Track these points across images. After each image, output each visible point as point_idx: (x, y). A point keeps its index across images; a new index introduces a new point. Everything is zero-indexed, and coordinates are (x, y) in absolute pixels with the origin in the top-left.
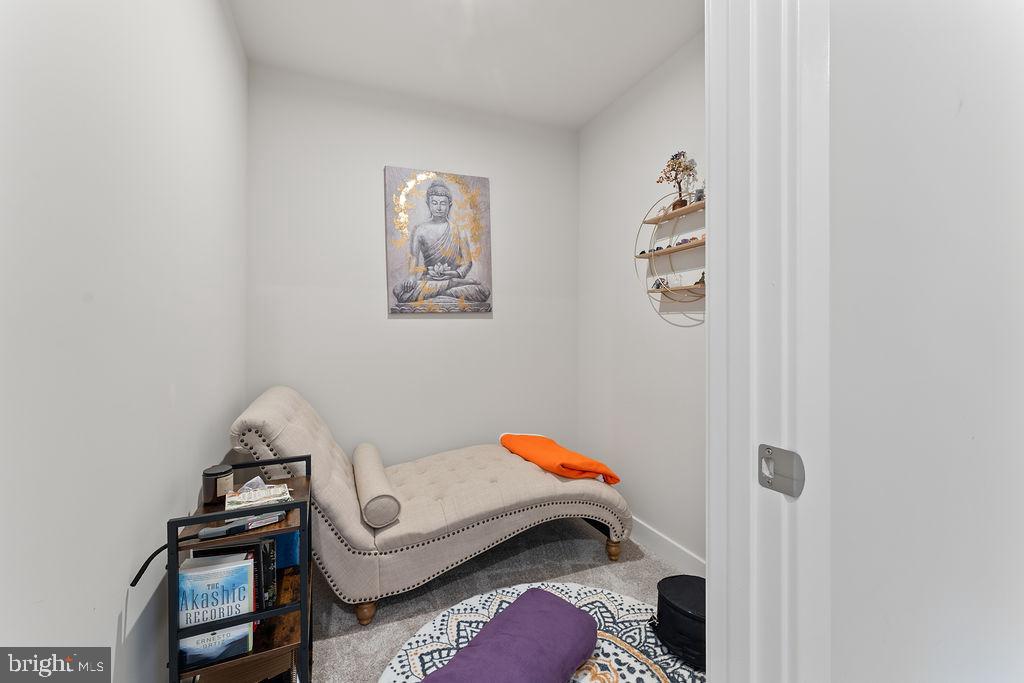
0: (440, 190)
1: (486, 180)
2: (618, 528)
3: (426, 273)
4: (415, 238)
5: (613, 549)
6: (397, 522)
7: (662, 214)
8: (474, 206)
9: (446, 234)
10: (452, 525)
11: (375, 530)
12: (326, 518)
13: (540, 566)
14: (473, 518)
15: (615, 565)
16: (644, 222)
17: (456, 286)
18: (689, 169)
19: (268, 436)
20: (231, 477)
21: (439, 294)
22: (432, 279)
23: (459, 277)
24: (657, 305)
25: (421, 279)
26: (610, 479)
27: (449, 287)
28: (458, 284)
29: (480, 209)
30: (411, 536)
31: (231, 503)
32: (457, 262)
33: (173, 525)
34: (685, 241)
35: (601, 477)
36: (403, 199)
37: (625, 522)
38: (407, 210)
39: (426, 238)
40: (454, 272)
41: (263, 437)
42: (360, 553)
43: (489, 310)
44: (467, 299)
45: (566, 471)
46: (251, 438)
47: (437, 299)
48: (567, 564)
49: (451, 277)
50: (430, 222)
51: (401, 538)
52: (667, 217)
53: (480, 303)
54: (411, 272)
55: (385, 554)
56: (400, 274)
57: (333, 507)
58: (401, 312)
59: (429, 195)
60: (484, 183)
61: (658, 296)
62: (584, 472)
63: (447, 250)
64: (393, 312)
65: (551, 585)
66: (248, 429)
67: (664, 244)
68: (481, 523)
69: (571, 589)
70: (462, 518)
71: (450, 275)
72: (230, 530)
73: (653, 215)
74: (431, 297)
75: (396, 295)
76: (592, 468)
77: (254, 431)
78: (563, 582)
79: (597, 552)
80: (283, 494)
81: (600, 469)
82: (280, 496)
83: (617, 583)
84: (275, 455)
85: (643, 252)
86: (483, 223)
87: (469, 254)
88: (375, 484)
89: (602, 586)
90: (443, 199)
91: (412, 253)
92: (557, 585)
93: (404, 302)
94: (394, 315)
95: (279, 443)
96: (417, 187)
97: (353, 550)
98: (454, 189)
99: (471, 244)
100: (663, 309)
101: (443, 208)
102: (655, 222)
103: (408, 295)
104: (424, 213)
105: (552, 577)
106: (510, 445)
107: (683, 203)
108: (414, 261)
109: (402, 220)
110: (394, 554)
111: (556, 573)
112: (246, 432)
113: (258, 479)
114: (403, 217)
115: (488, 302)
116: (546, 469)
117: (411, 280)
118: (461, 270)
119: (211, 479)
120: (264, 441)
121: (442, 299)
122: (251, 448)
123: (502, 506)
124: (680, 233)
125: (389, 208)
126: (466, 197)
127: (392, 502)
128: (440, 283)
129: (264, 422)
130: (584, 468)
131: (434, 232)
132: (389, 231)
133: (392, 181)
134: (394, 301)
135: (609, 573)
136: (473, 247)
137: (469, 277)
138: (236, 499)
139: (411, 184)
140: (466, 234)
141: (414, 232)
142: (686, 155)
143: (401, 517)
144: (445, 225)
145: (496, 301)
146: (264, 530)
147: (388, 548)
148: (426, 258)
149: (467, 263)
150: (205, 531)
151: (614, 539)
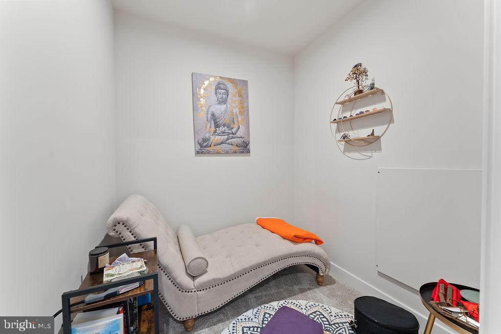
0: (222, 86)
1: (247, 81)
2: (324, 268)
3: (215, 132)
4: (209, 113)
5: (320, 279)
6: (206, 272)
7: (347, 98)
8: (240, 96)
9: (226, 111)
10: (237, 272)
11: (194, 278)
12: (166, 273)
13: (282, 290)
14: (248, 268)
15: (322, 288)
16: (336, 103)
17: (231, 139)
18: (365, 72)
19: (131, 226)
20: (107, 255)
21: (222, 143)
22: (219, 135)
23: (233, 134)
24: (342, 148)
25: (213, 135)
26: (318, 242)
27: (227, 140)
28: (232, 138)
29: (243, 96)
30: (214, 280)
31: (108, 275)
32: (232, 126)
33: (66, 297)
34: (362, 113)
35: (313, 241)
36: (202, 91)
37: (327, 265)
38: (204, 97)
39: (215, 112)
40: (230, 131)
41: (127, 227)
42: (186, 292)
43: (249, 152)
44: (237, 146)
45: (297, 239)
46: (120, 228)
47: (221, 146)
48: (296, 288)
49: (229, 134)
50: (217, 104)
51: (209, 282)
52: (350, 100)
53: (244, 148)
54: (207, 131)
55: (200, 291)
56: (201, 132)
57: (170, 266)
58: (202, 153)
59: (216, 89)
60: (245, 83)
61: (343, 143)
62: (305, 239)
63: (226, 119)
64: (198, 153)
65: (290, 301)
66: (118, 222)
67: (348, 115)
68: (253, 270)
69: (302, 304)
70: (243, 268)
71: (228, 133)
72: (107, 295)
73: (342, 99)
74: (218, 144)
75: (200, 144)
76: (309, 236)
77: (121, 223)
78: (297, 300)
79: (310, 280)
80: (141, 266)
81: (313, 237)
82: (140, 268)
83: (325, 299)
84: (135, 237)
85: (335, 120)
86: (245, 105)
87: (238, 121)
88: (193, 252)
89: (317, 301)
90: (224, 91)
91: (207, 120)
92: (294, 301)
93: (203, 148)
94: (197, 155)
95: (137, 230)
96: (210, 84)
97: (182, 290)
98: (230, 86)
99: (239, 116)
100: (346, 150)
101: (224, 96)
102: (342, 103)
103: (205, 144)
104: (214, 98)
105: (289, 296)
106: (262, 224)
107: (360, 92)
108: (209, 125)
109: (202, 103)
110: (205, 291)
111: (291, 294)
112: (117, 224)
113: (125, 255)
114: (202, 101)
115: (248, 148)
116: (284, 238)
117: (207, 135)
118: (234, 130)
119: (94, 257)
120: (128, 229)
121: (224, 146)
122: (120, 234)
123: (264, 260)
124: (357, 109)
125: (195, 95)
126: (236, 91)
127: (204, 261)
128: (223, 137)
129: (128, 218)
130: (305, 237)
131: (218, 109)
132: (195, 108)
133: (196, 80)
134: (198, 147)
135: (320, 293)
136: (240, 118)
137: (238, 134)
138: (111, 272)
139: (207, 83)
140: (236, 110)
141: (208, 109)
142: (363, 65)
143: (208, 269)
144: (225, 105)
145: (252, 147)
146: (130, 294)
147: (202, 288)
148: (215, 123)
149: (237, 126)
150: (90, 297)
151: (321, 274)
